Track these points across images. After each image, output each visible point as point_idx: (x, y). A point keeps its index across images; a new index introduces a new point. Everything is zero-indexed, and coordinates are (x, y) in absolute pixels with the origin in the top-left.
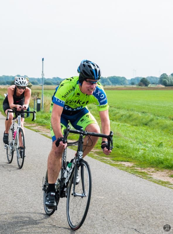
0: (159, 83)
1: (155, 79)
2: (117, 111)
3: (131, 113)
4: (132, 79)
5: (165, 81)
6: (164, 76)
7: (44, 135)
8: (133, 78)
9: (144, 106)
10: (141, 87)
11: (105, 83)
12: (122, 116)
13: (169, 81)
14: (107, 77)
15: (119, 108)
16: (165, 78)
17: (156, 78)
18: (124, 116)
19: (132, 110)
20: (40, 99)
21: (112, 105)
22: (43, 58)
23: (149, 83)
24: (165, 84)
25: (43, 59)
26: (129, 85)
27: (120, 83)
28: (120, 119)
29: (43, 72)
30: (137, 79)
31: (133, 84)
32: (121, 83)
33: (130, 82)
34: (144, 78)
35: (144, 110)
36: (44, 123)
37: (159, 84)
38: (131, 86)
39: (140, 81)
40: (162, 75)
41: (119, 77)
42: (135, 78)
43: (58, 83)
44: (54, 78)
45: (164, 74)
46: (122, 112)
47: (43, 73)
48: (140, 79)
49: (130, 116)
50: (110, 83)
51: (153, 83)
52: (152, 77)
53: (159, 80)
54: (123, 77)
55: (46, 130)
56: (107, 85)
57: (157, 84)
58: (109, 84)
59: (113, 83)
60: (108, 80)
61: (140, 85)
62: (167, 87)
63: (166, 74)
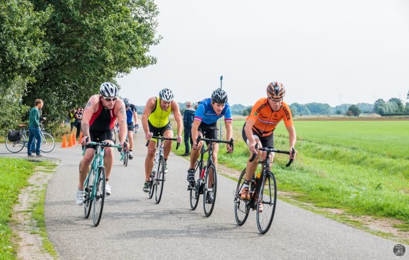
0: (373, 111)
1: (368, 107)
2: (319, 146)
3: (337, 149)
4: (337, 107)
5: (381, 110)
6: (380, 102)
7: (224, 175)
8: (338, 105)
9: (354, 141)
10: (349, 117)
11: (302, 112)
12: (325, 153)
13: (386, 109)
14: (304, 104)
15: (321, 143)
16: (381, 105)
17: (370, 105)
18: (328, 153)
19: (338, 146)
21: (312, 140)
22: (221, 76)
23: (360, 112)
24: (381, 113)
25: (221, 78)
26: (333, 114)
28: (322, 157)
30: (344, 106)
31: (339, 113)
32: (323, 111)
33: (335, 111)
34: (353, 105)
35: (354, 146)
36: (223, 161)
37: (373, 113)
38: (337, 116)
39: (348, 109)
40: (377, 101)
41: (320, 104)
42: (342, 105)
43: (240, 111)
45: (380, 100)
46: (325, 148)
48: (348, 107)
49: (336, 153)
50: (309, 112)
51: (366, 112)
52: (363, 104)
53: (373, 107)
54: (325, 104)
55: (226, 169)
56: (305, 114)
57: (370, 113)
58: (307, 114)
59: (312, 112)
60: (306, 108)
61: (348, 114)
62: (384, 117)
63: (382, 100)
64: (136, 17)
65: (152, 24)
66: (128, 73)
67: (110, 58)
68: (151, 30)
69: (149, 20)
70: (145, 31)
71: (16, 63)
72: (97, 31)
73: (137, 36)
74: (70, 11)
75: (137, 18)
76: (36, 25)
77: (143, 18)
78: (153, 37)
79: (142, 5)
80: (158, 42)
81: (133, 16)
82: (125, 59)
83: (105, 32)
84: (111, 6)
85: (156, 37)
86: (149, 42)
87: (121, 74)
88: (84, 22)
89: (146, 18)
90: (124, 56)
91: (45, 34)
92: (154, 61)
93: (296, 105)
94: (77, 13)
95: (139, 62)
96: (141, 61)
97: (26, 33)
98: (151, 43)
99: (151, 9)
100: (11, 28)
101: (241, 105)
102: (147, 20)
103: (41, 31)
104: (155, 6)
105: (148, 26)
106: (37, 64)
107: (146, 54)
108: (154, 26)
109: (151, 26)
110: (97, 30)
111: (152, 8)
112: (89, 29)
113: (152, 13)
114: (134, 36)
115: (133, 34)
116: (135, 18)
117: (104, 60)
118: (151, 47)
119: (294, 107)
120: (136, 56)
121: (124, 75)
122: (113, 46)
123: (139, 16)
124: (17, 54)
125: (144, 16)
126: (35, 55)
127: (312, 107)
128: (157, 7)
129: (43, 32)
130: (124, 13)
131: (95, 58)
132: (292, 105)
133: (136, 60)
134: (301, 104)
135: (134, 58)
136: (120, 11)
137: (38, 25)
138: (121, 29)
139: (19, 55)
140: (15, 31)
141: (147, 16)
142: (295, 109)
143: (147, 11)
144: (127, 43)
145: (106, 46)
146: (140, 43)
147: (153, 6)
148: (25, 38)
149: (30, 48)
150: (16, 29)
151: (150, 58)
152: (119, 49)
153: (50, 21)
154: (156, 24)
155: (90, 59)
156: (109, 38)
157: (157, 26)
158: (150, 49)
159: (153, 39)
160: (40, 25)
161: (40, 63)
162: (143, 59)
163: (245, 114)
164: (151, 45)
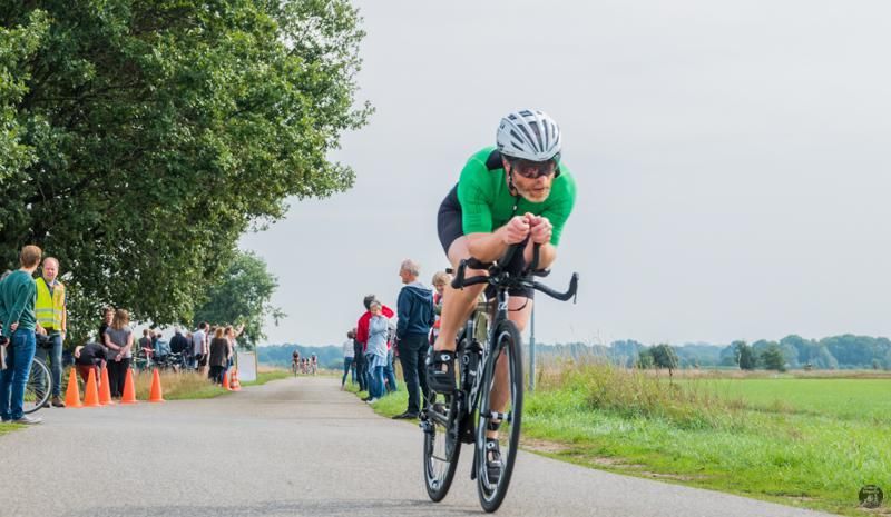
14: (818, 340)
27: (869, 362)
32: (874, 360)
41: (864, 339)
44: (620, 344)
50: (833, 360)
56: (821, 367)
58: (828, 367)
59: (841, 361)
60: (826, 351)
64: (299, 48)
67: (227, 159)
68: (341, 83)
69: (336, 54)
70: (324, 86)
73: (301, 97)
74: (101, 24)
75: (302, 49)
77: (318, 51)
78: (349, 104)
79: (317, 11)
80: (364, 120)
82: (265, 163)
84: (223, 13)
85: (356, 105)
86: (336, 118)
87: (261, 221)
88: (148, 57)
89: (328, 49)
90: (266, 155)
91: (27, 89)
93: (794, 341)
95: (307, 172)
96: (313, 171)
98: (343, 122)
101: (635, 342)
102: (329, 55)
103: (16, 83)
105: (334, 71)
108: (351, 71)
109: (341, 71)
113: (343, 33)
114: (292, 97)
115: (290, 91)
118: (345, 134)
119: (789, 346)
120: (298, 155)
121: (271, 225)
123: (308, 44)
125: (322, 42)
127: (843, 348)
128: (358, 16)
130: (261, 32)
132: (782, 341)
133: (296, 168)
134: (810, 339)
135: (293, 163)
136: (249, 28)
138: (251, 79)
141: (331, 42)
142: (794, 352)
143: (329, 30)
144: (271, 117)
145: (211, 127)
146: (308, 119)
147: (347, 14)
152: (250, 132)
153: (40, 53)
154: (357, 63)
155: (169, 165)
157: (358, 69)
158: (340, 141)
159: (349, 111)
160: (13, 63)
162: (318, 164)
163: (643, 365)
164: (345, 127)
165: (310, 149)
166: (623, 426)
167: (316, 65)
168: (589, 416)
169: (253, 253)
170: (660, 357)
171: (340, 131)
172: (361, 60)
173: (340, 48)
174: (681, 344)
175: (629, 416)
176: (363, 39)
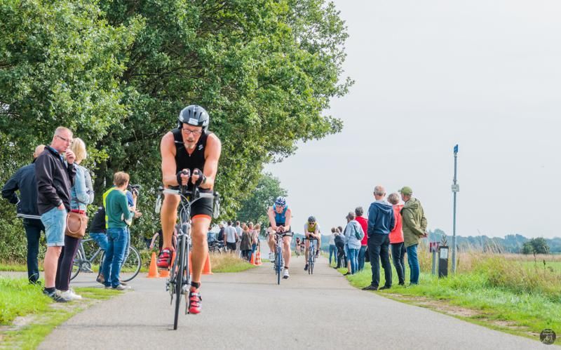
20: (447, 247)
22: (455, 145)
25: (456, 149)
29: (455, 181)
36: (448, 296)
43: (518, 248)
44: (510, 237)
47: (457, 183)
64: (304, 44)
65: (334, 56)
66: (289, 152)
67: (254, 118)
68: (331, 68)
69: (329, 49)
70: (320, 70)
71: (67, 121)
72: (229, 68)
73: (306, 76)
74: (178, 29)
75: (306, 45)
76: (109, 50)
77: (316, 46)
78: (335, 81)
79: (317, 20)
80: (346, 90)
81: (299, 41)
82: (281, 118)
83: (244, 69)
84: (257, 22)
85: (341, 81)
86: (328, 90)
87: (277, 156)
88: (204, 50)
89: (323, 46)
90: (282, 113)
91: (126, 68)
92: (337, 126)
94: (191, 33)
95: (309, 125)
96: (312, 125)
97: (88, 66)
98: (332, 92)
99: (333, 27)
100: (62, 55)
101: (521, 236)
102: (324, 50)
103: (119, 64)
104: (342, 23)
105: (327, 60)
106: (108, 125)
107: (323, 114)
108: (338, 61)
109: (332, 60)
110: (228, 66)
111: (335, 27)
112: (213, 62)
113: (334, 36)
114: (299, 76)
115: (298, 72)
116: (301, 45)
117: (243, 122)
118: (333, 100)
120: (302, 115)
121: (284, 159)
122: (258, 96)
123: (311, 42)
124: (70, 104)
125: (319, 42)
126: (105, 109)
128: (344, 26)
129: (122, 65)
130: (281, 34)
131: (223, 117)
133: (301, 122)
135: (299, 119)
136: (273, 31)
137: (112, 51)
138: (273, 64)
139: (74, 106)
140: (69, 62)
141: (325, 42)
143: (325, 33)
144: (285, 88)
145: (245, 95)
146: (309, 90)
147: (337, 23)
148: (88, 76)
149: (96, 95)
150: (71, 56)
151: (330, 121)
152: (270, 98)
153: (136, 45)
154: (342, 57)
156: (251, 82)
158: (330, 104)
159: (336, 86)
160: (117, 51)
161: (114, 121)
162: (316, 119)
163: (526, 252)
164: (332, 95)
165: (310, 110)
166: (513, 299)
167: (316, 56)
168: (491, 291)
169: (271, 174)
170: (538, 247)
171: (330, 98)
172: (346, 55)
173: (331, 45)
174: (551, 238)
175: (518, 292)
176: (347, 39)
